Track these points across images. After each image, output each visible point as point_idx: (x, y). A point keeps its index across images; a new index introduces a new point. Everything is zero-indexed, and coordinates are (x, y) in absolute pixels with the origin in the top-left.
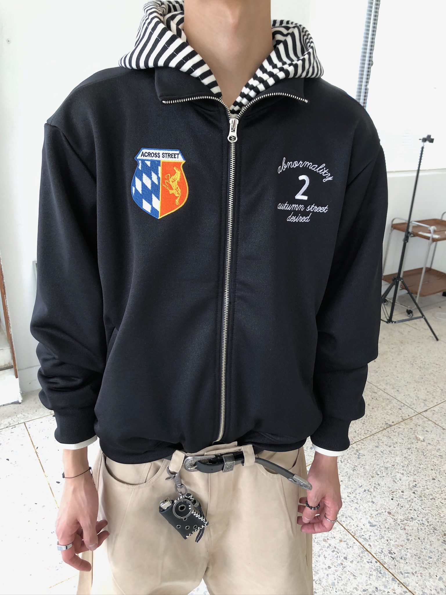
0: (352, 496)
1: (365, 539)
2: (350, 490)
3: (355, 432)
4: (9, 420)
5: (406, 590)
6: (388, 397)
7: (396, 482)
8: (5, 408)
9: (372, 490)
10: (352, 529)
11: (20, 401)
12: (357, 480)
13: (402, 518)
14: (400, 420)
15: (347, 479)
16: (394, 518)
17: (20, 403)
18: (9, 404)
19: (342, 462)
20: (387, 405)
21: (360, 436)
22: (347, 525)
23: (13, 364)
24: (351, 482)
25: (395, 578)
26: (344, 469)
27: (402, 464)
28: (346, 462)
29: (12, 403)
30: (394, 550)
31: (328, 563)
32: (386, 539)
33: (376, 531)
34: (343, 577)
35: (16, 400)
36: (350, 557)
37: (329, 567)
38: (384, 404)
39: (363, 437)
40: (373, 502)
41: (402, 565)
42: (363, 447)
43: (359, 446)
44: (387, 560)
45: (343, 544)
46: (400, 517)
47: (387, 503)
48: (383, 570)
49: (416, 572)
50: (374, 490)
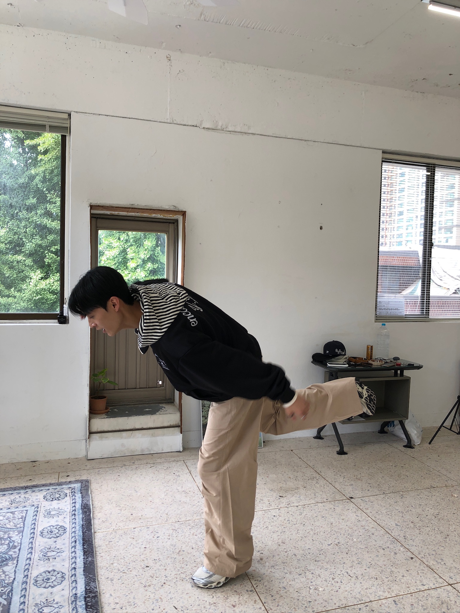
0: (388, 513)
1: (390, 530)
2: (388, 510)
3: (405, 487)
4: (175, 458)
5: (408, 550)
6: (440, 474)
7: (424, 511)
8: (172, 453)
9: (405, 512)
10: (383, 525)
11: (181, 451)
12: (396, 507)
13: (420, 525)
14: (444, 486)
15: (388, 506)
16: (415, 524)
17: (181, 452)
18: (174, 452)
19: (388, 498)
20: (437, 478)
21: (407, 489)
22: (379, 523)
23: (180, 425)
24: (391, 507)
25: (402, 545)
26: (388, 501)
27: (433, 505)
28: (391, 499)
29: (176, 452)
30: (407, 536)
31: (361, 534)
32: (404, 531)
33: (399, 528)
34: (368, 540)
35: (179, 450)
36: (376, 534)
37: (360, 535)
38: (434, 477)
39: (409, 490)
40: (403, 517)
41: (411, 542)
42: (407, 494)
43: (405, 494)
44: (401, 539)
45: (374, 529)
46: (419, 525)
47: (413, 518)
48: (396, 541)
49: (418, 546)
50: (406, 512)
